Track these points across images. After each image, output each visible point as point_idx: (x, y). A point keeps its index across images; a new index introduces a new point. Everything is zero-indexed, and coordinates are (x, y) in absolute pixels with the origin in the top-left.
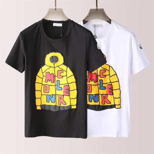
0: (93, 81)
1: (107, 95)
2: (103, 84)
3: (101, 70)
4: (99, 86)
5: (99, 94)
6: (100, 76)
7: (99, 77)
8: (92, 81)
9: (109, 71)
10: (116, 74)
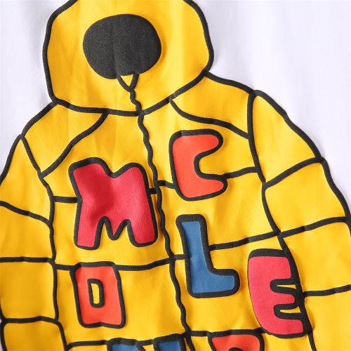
0: (125, 233)
1: (259, 332)
2: (210, 248)
3: (178, 135)
4: (181, 265)
5: (188, 333)
6: (176, 186)
7: (171, 193)
8: (115, 236)
9: (250, 136)
10: (319, 159)
